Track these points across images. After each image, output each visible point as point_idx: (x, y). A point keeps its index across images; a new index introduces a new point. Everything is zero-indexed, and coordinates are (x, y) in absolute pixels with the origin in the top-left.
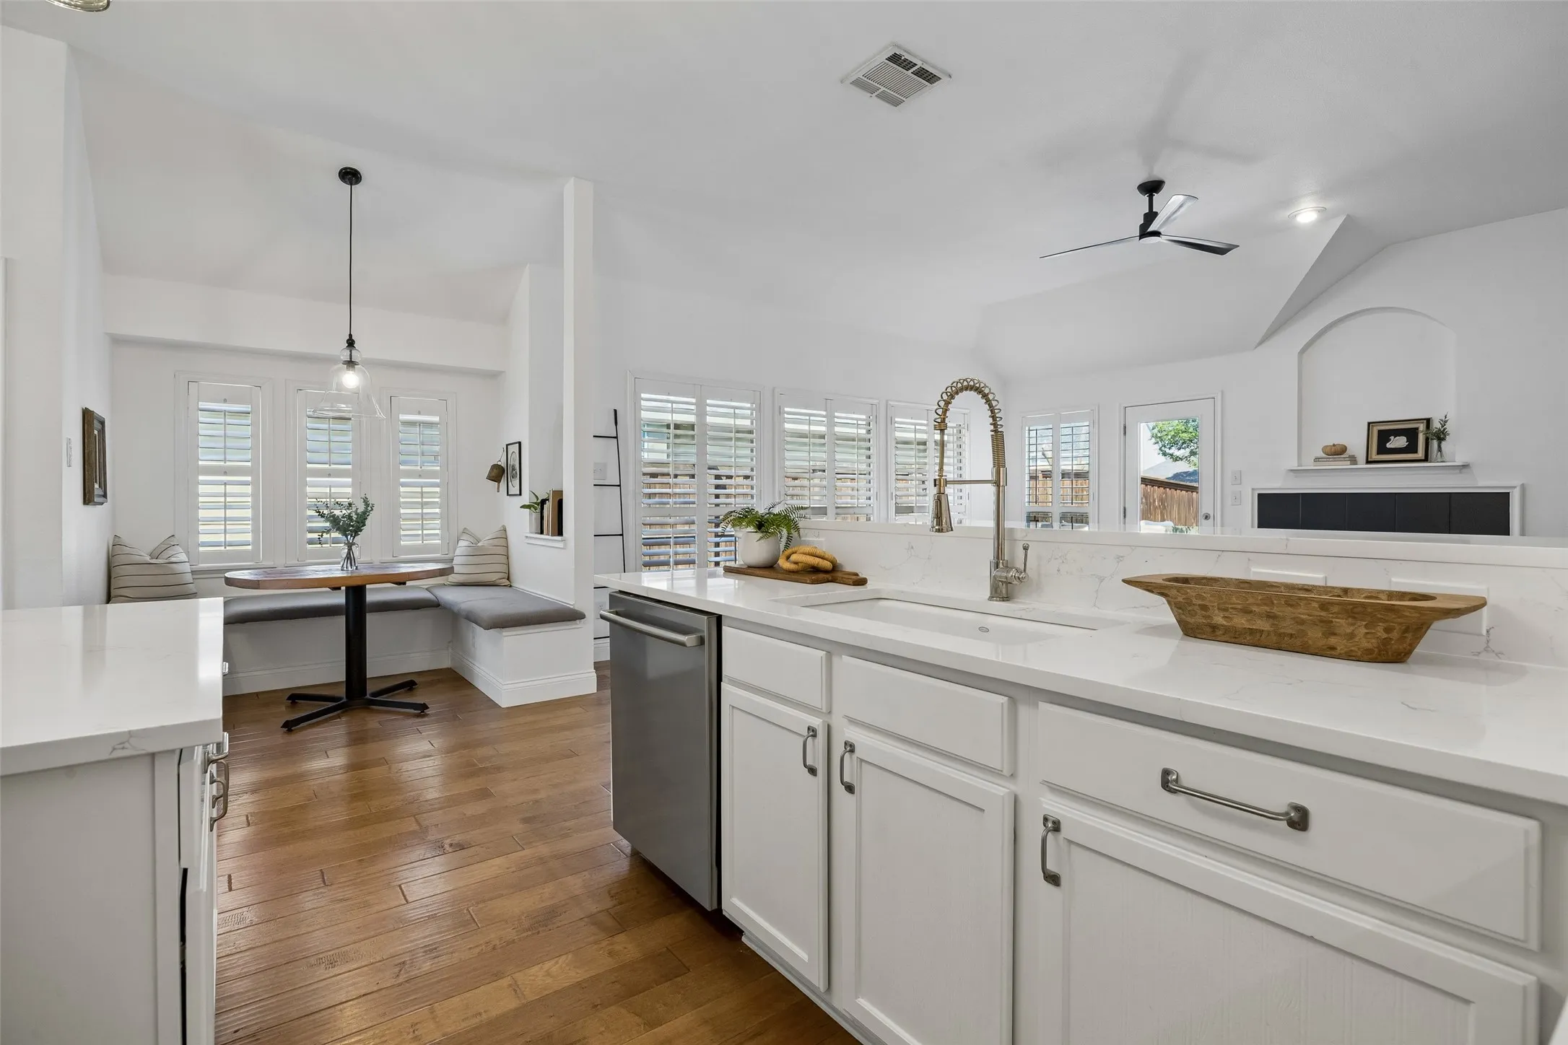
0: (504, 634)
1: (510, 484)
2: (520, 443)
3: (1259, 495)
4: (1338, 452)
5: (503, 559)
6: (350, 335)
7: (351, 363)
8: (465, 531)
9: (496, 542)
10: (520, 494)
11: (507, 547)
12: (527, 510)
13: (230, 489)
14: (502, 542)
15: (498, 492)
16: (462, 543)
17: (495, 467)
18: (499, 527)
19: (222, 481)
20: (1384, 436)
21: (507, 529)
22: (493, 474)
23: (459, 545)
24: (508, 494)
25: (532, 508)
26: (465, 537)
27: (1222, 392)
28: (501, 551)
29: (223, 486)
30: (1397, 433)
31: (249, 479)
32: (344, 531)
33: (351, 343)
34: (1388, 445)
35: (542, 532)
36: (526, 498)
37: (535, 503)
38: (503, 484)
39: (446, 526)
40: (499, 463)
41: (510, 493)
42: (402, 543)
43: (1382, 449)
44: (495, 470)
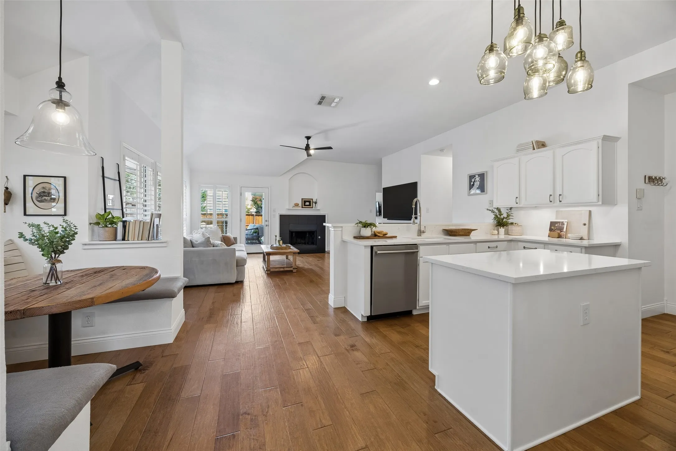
1: (31, 206)
2: (65, 178)
3: (280, 215)
4: (297, 205)
6: (60, 78)
7: (60, 103)
10: (65, 215)
20: (305, 202)
24: (25, 214)
27: (271, 187)
30: (307, 201)
33: (60, 85)
34: (306, 204)
41: (28, 214)
43: (305, 205)
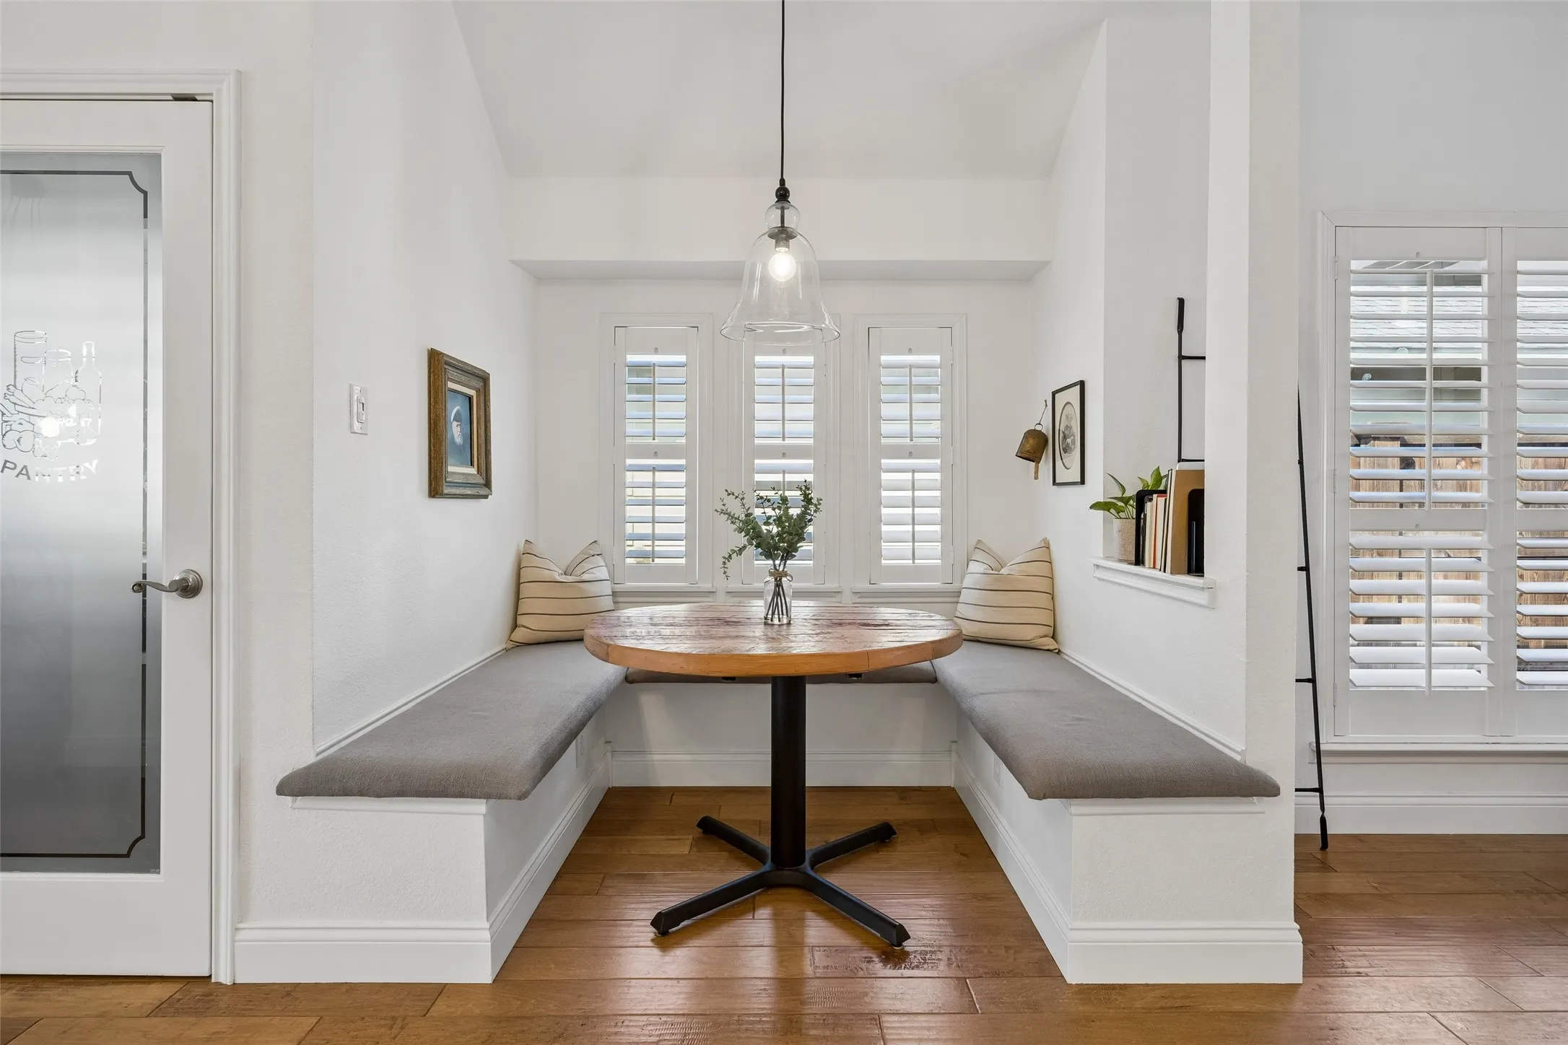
0: (1074, 809)
1: (1058, 463)
2: (1082, 384)
5: (1043, 600)
6: (782, 182)
7: (782, 235)
8: (979, 546)
9: (1033, 568)
10: (1083, 482)
11: (1052, 578)
12: (1100, 513)
13: (661, 477)
14: (1041, 569)
15: (1036, 478)
16: (974, 567)
17: (1032, 434)
18: (1037, 541)
19: (649, 465)
21: (1052, 548)
22: (1028, 447)
23: (969, 570)
24: (1054, 483)
25: (1112, 511)
26: (978, 555)
28: (1043, 585)
29: (651, 473)
31: (682, 462)
32: (769, 548)
33: (783, 195)
35: (1139, 561)
36: (1096, 489)
37: (1121, 499)
38: (1045, 465)
39: (948, 538)
40: (1039, 428)
41: (1057, 481)
42: (883, 562)
44: (1031, 441)
